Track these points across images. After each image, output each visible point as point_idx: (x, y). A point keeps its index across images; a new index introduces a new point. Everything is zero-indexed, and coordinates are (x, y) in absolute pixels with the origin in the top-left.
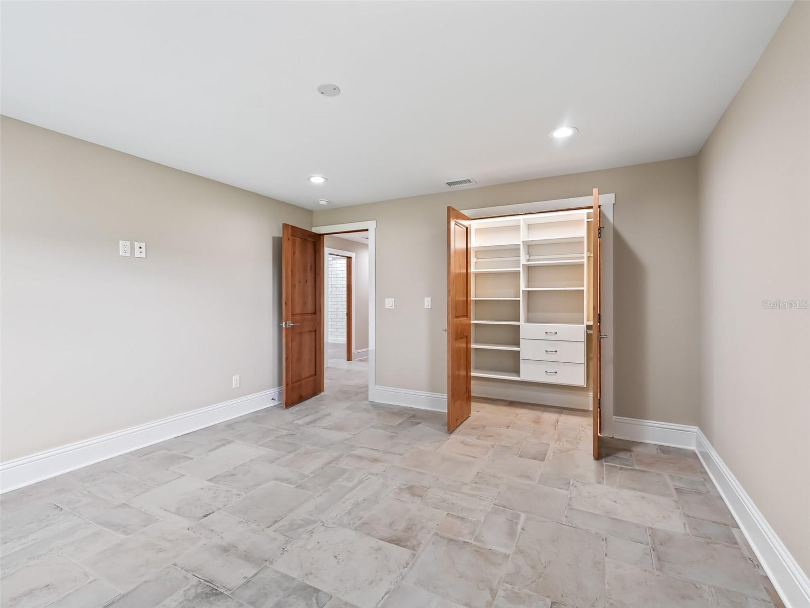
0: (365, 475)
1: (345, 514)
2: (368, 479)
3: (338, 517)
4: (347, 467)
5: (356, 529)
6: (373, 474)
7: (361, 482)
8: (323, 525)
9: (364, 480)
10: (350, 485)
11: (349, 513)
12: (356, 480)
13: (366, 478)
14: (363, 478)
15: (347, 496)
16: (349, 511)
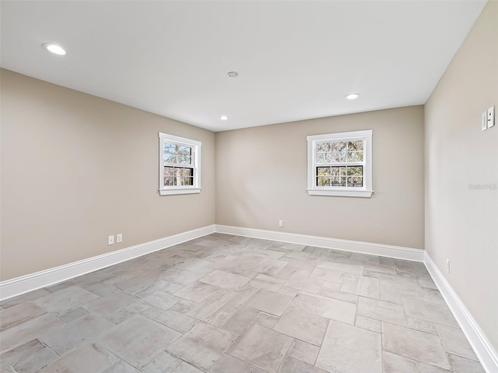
0: (210, 321)
1: (225, 294)
2: (208, 318)
3: (228, 293)
4: (222, 331)
5: (220, 288)
6: (204, 322)
7: (214, 315)
8: (235, 290)
9: (212, 317)
10: (221, 313)
11: (223, 295)
12: (217, 316)
13: (209, 318)
14: (212, 318)
15: (224, 304)
16: (223, 296)
